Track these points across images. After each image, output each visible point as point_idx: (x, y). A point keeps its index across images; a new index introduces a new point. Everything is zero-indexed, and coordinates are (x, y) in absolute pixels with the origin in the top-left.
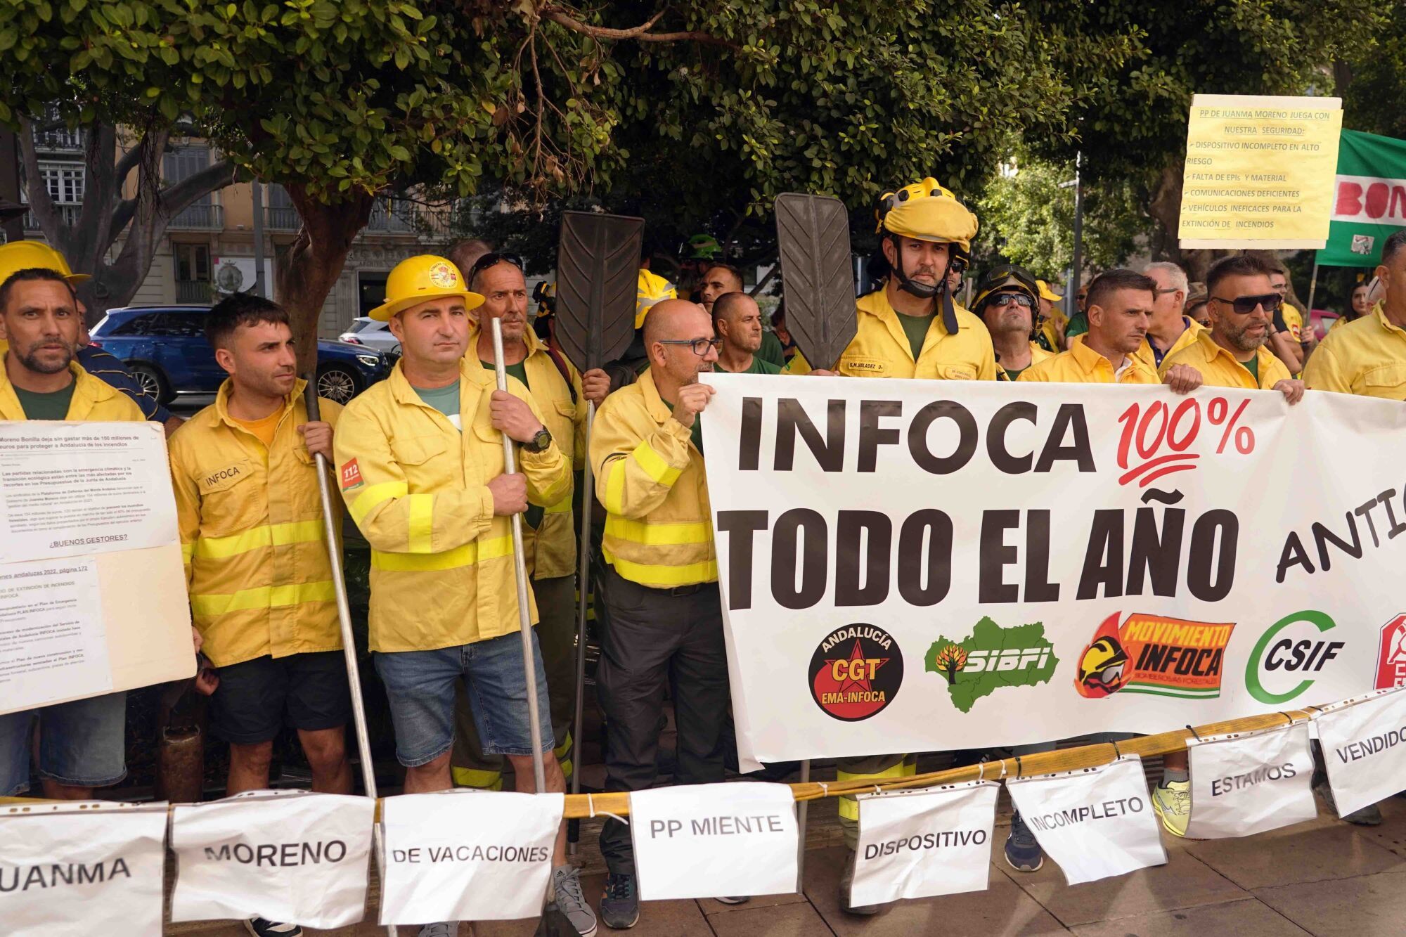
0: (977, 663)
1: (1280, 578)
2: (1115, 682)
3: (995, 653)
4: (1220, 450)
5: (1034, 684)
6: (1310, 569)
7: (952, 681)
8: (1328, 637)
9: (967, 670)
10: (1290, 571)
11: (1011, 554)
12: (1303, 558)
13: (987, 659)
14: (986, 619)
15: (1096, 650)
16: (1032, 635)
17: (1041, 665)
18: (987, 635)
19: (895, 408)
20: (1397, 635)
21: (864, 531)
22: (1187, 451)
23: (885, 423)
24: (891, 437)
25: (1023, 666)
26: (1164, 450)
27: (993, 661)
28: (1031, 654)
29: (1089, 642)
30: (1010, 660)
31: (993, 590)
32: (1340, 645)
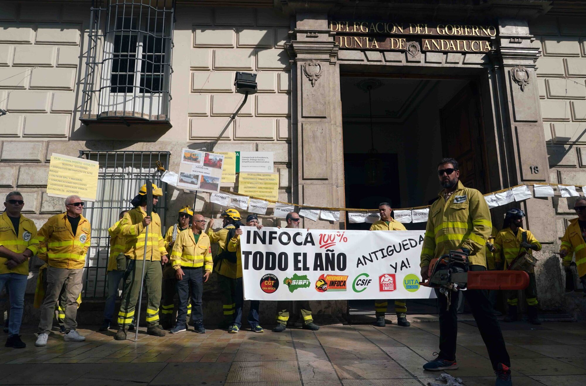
0: (294, 283)
1: (358, 267)
2: (325, 289)
3: (298, 281)
4: (340, 241)
5: (306, 288)
6: (363, 265)
7: (289, 286)
8: (368, 278)
9: (292, 284)
10: (359, 265)
11: (300, 261)
12: (361, 263)
13: (296, 282)
14: (295, 274)
15: (319, 282)
16: (304, 278)
17: (307, 284)
18: (296, 277)
19: (276, 233)
20: (383, 278)
21: (271, 256)
22: (333, 242)
23: (274, 235)
24: (275, 238)
25: (303, 284)
26: (329, 242)
27: (297, 282)
28: (305, 281)
29: (317, 279)
30: (301, 282)
31: (297, 268)
32: (371, 280)
